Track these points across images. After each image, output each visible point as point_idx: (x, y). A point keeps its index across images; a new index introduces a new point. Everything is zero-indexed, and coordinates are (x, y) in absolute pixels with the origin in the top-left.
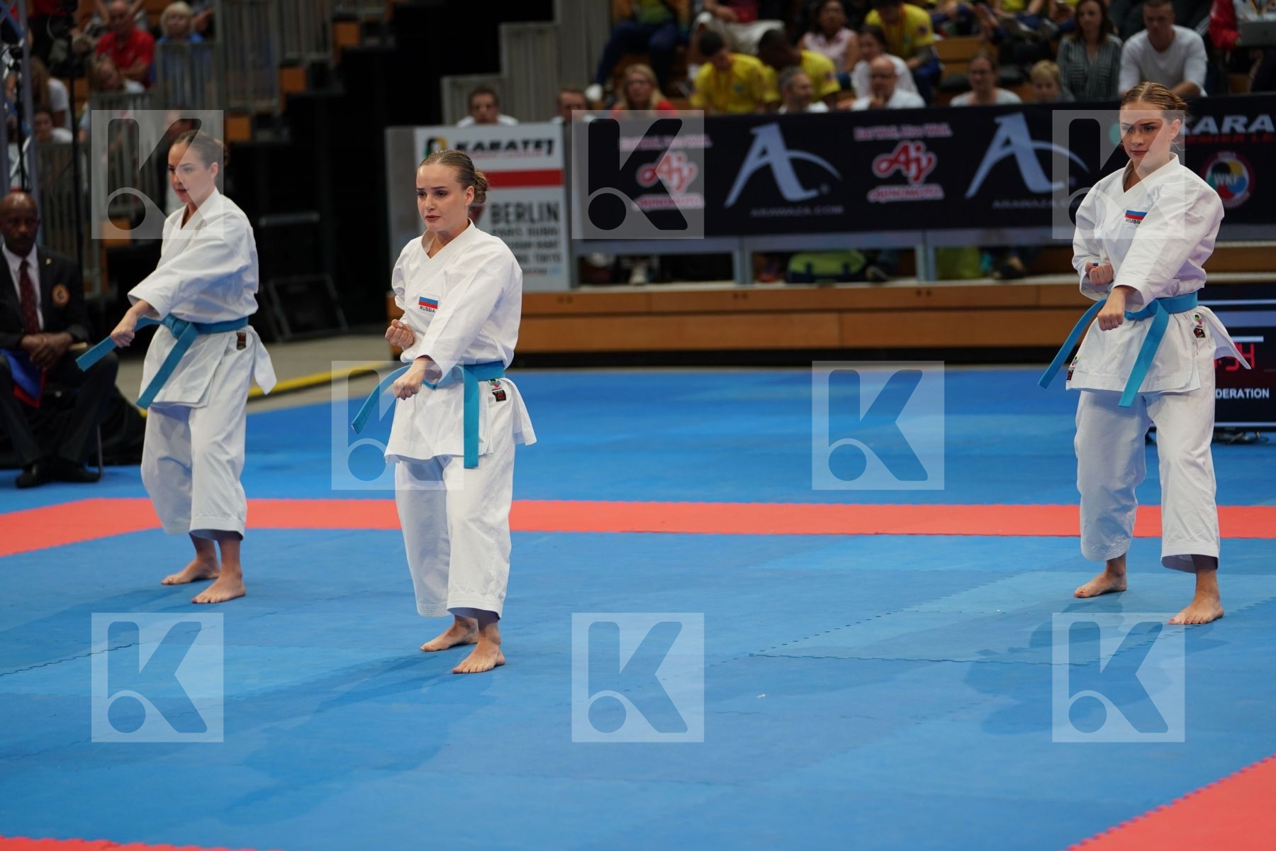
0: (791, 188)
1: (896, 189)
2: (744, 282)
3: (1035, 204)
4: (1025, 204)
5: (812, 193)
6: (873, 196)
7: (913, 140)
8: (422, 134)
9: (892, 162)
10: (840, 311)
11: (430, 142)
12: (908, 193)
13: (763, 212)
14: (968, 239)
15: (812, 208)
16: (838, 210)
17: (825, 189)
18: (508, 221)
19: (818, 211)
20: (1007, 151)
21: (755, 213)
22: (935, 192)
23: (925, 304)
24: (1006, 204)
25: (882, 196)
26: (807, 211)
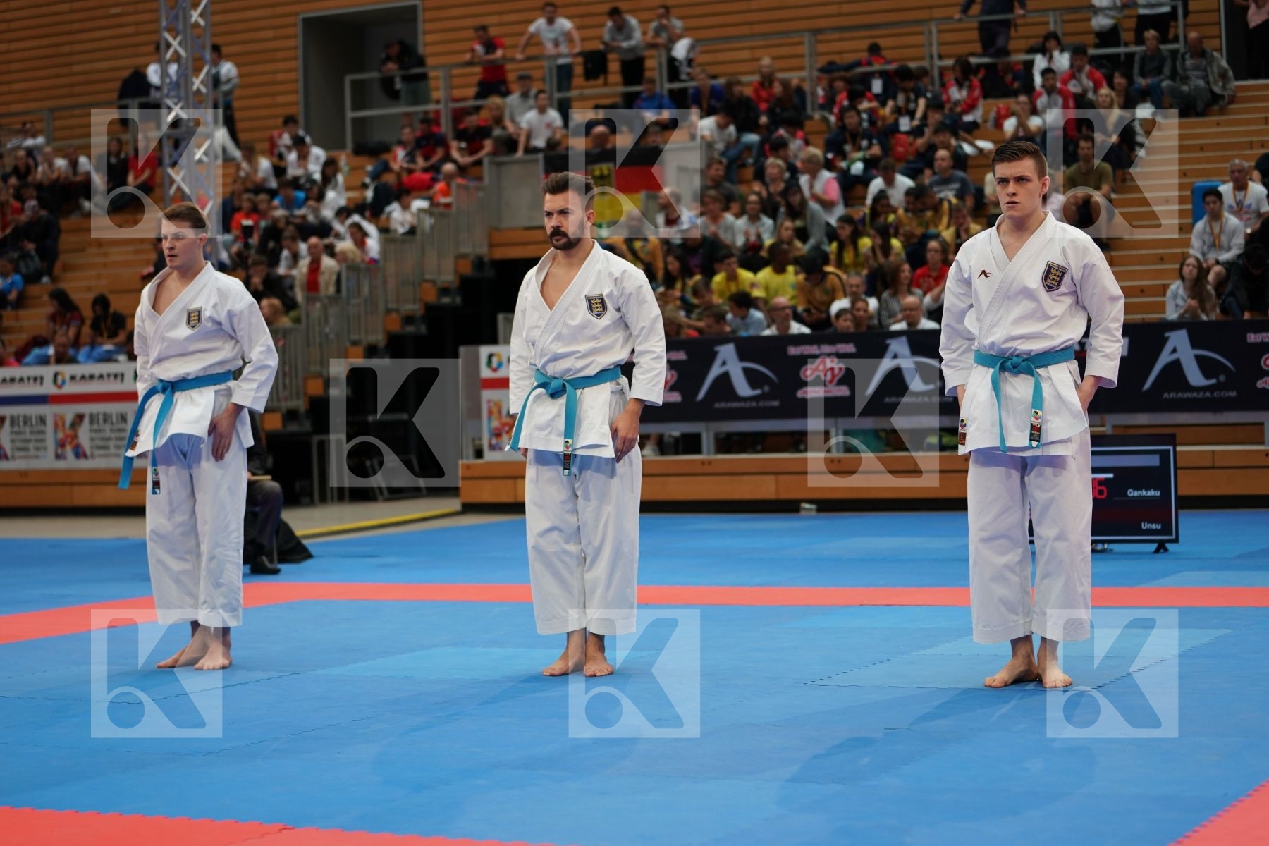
0: (742, 388)
5: (758, 392)
7: (829, 355)
10: (777, 474)
13: (723, 405)
15: (757, 402)
16: (776, 403)
17: (766, 388)
19: (762, 404)
21: (717, 405)
26: (754, 404)
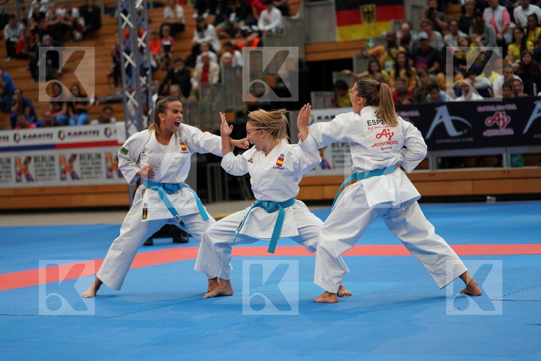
0: (452, 131)
2: (433, 169)
5: (461, 133)
6: (485, 134)
7: (501, 111)
9: (493, 120)
10: (472, 180)
12: (500, 132)
13: (441, 141)
14: (525, 149)
15: (460, 139)
16: (471, 140)
17: (466, 131)
18: (338, 147)
19: (463, 140)
20: (539, 115)
21: (438, 141)
22: (510, 132)
23: (507, 177)
24: (539, 136)
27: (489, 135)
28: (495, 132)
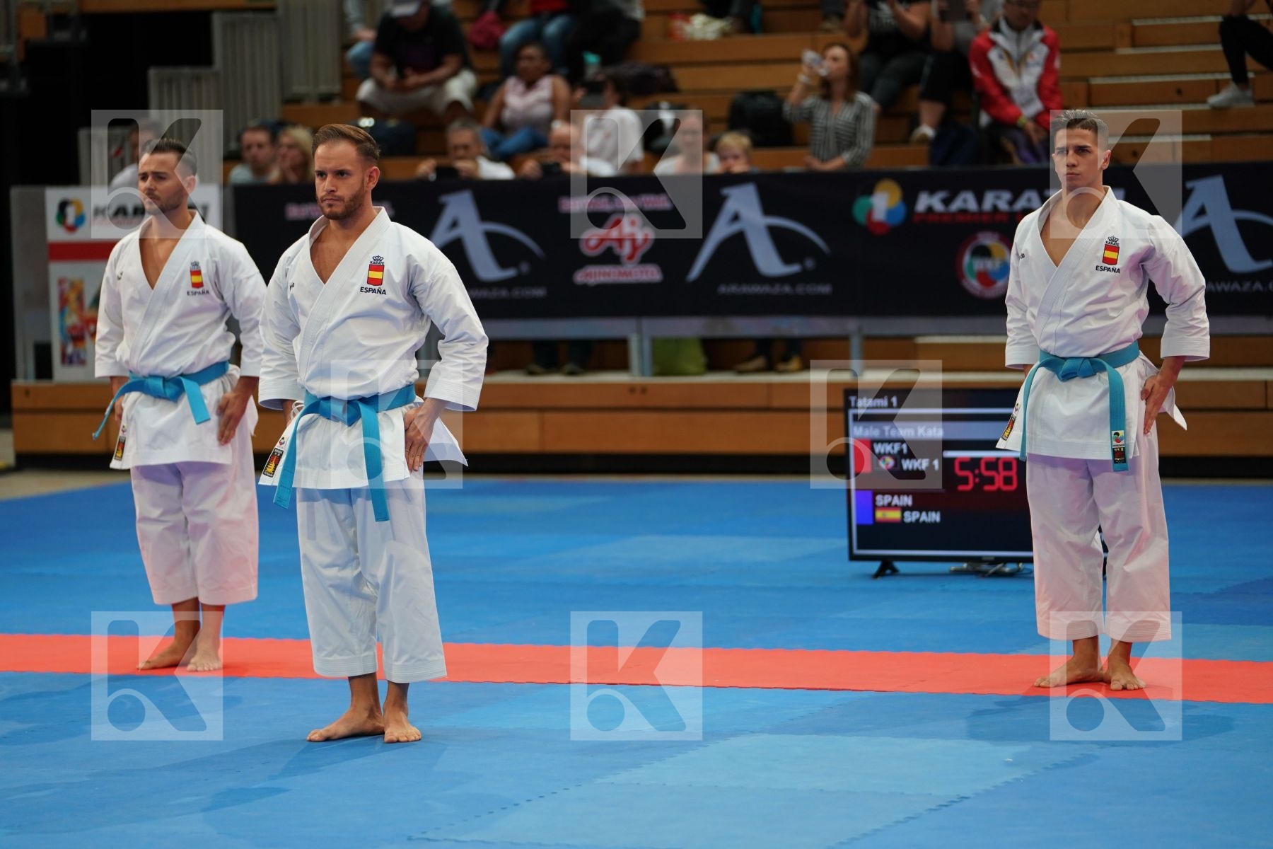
0: (485, 266)
1: (607, 269)
3: (766, 289)
4: (756, 289)
5: (510, 273)
6: (581, 277)
8: (53, 196)
10: (541, 410)
11: (63, 206)
12: (620, 274)
14: (691, 328)
16: (540, 292)
17: (525, 267)
19: (516, 293)
20: (735, 228)
23: (639, 403)
24: (733, 289)
25: (591, 277)
26: (504, 293)
27: (592, 281)
28: (609, 274)
